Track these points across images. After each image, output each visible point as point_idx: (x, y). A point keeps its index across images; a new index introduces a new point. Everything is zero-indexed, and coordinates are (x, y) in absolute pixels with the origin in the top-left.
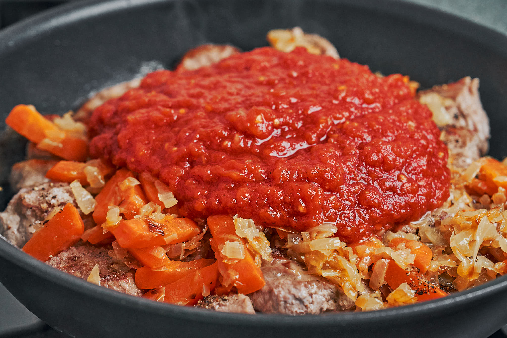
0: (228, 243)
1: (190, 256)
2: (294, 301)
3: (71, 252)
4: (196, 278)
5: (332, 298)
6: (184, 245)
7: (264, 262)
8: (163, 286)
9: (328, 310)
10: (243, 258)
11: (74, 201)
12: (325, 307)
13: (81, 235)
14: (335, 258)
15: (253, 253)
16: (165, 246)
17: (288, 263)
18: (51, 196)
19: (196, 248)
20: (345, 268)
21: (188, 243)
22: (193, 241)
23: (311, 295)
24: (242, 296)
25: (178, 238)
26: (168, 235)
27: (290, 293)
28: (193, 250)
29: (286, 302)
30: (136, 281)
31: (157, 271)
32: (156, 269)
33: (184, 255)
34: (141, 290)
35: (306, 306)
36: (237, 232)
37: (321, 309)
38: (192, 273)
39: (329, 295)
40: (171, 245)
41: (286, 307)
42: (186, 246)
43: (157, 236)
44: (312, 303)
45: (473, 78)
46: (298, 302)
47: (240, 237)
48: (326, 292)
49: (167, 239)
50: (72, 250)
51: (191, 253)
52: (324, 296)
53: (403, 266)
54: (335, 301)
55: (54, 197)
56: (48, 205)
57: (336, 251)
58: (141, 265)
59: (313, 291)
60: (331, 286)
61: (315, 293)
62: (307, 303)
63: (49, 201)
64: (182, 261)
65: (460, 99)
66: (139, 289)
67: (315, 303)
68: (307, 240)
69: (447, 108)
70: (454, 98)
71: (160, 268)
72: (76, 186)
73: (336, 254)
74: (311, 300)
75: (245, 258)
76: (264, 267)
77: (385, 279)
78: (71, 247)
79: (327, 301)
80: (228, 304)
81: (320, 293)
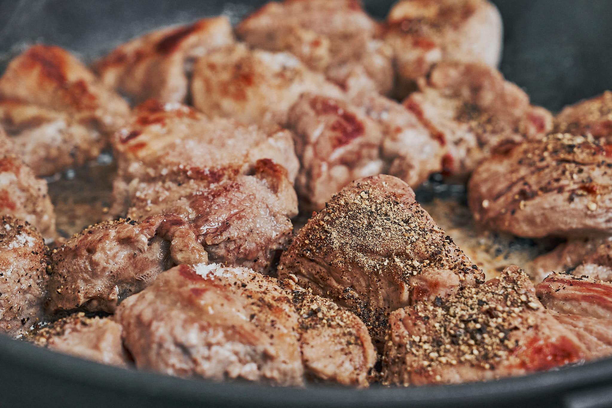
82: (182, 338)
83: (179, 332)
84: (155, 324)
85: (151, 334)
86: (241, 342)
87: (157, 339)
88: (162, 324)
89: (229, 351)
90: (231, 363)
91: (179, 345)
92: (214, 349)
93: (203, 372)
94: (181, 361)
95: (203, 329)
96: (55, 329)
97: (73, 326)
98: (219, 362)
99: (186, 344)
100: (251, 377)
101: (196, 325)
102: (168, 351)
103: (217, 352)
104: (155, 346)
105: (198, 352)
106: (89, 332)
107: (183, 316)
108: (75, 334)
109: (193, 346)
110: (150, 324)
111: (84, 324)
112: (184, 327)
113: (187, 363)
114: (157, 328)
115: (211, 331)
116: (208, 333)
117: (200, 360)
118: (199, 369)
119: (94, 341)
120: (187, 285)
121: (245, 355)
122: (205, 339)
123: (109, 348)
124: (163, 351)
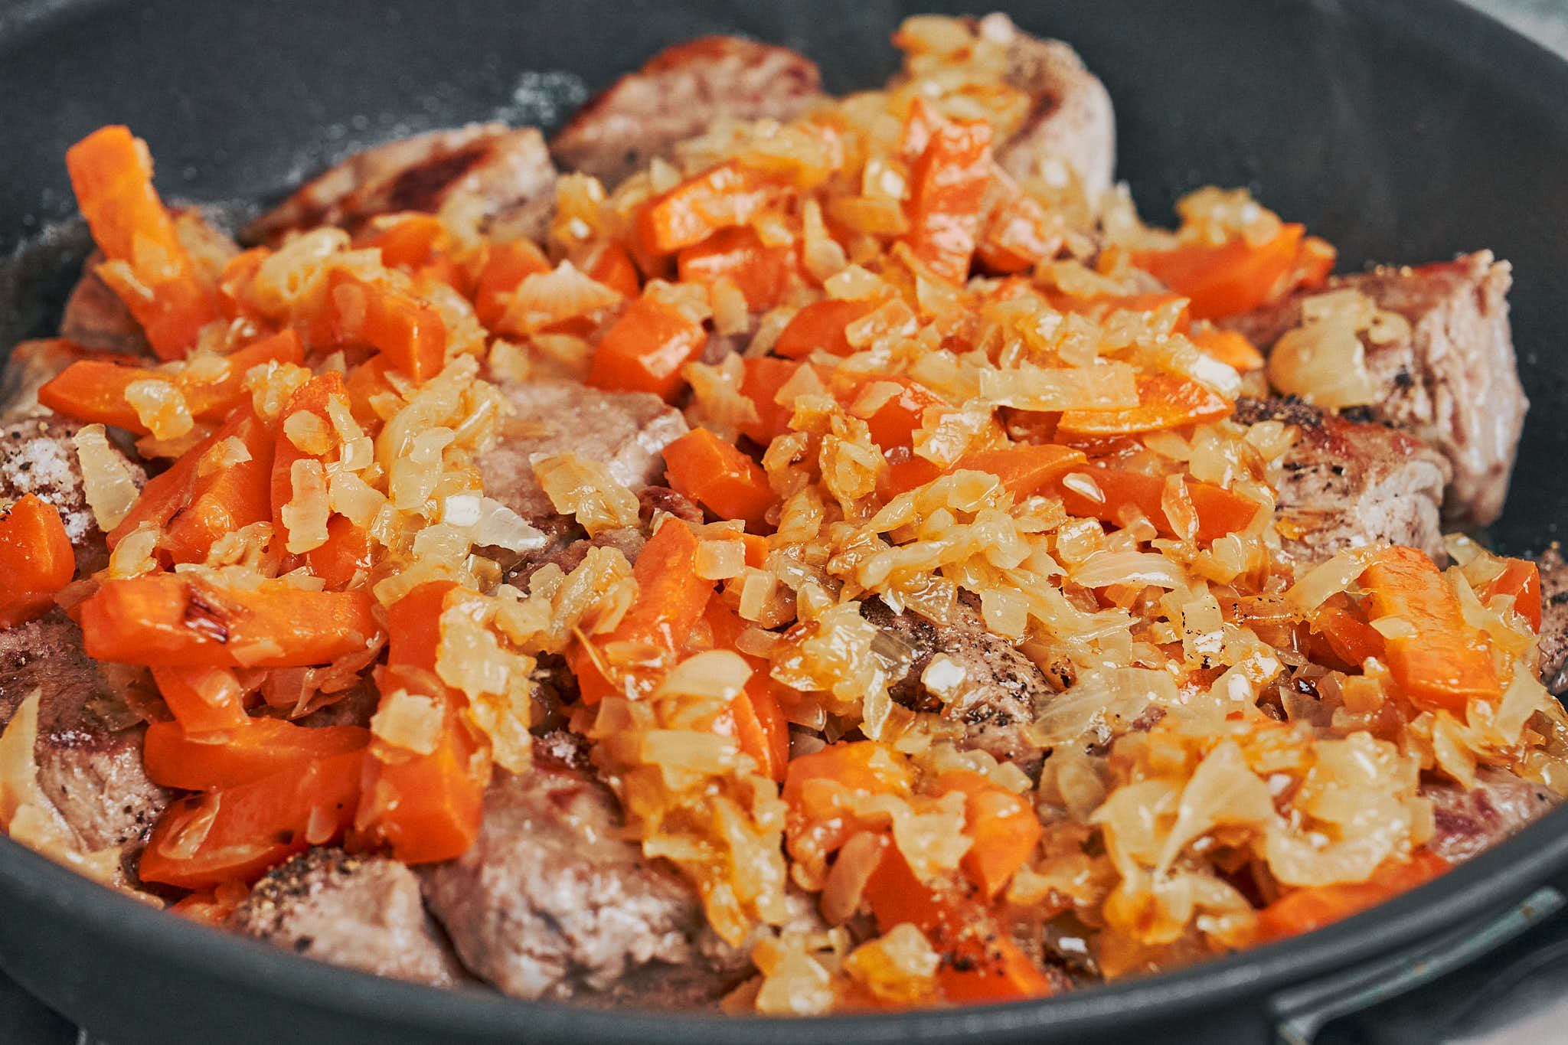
0: (401, 694)
1: (328, 710)
2: (527, 918)
3: (24, 639)
4: (305, 781)
5: (678, 926)
6: (310, 674)
7: (499, 774)
8: (218, 790)
9: (655, 963)
10: (426, 749)
11: (79, 488)
12: (644, 952)
13: (56, 591)
14: (708, 801)
15: (470, 740)
16: (240, 673)
17: (572, 793)
18: (20, 460)
19: (341, 692)
20: (727, 838)
21: (321, 671)
22: (336, 668)
23: (595, 908)
24: (398, 870)
25: (284, 655)
26: (241, 644)
27: (522, 888)
28: (332, 695)
29: (503, 915)
30: (146, 761)
31: (198, 741)
32: (193, 734)
33: (309, 704)
34: (165, 789)
35: (570, 941)
36: (439, 668)
37: (629, 957)
38: (300, 766)
39: (669, 916)
40: (273, 668)
41: (500, 931)
42: (316, 678)
43: (201, 640)
44: (594, 932)
45: (1498, 258)
46: (539, 922)
47: (442, 683)
48: (656, 907)
49: (243, 655)
50: (29, 632)
51: (328, 702)
52: (645, 918)
53: (921, 868)
54: (690, 939)
55: (26, 467)
56: (6, 488)
57: (719, 780)
58: (166, 714)
59: (601, 898)
60: (677, 891)
61: (612, 903)
62: (572, 928)
63: (11, 475)
64: (299, 722)
65: (1433, 321)
66: (157, 786)
67: (605, 937)
68: (645, 724)
69: (1372, 349)
70: (1412, 317)
71: (204, 735)
72: (90, 440)
73: (713, 790)
74: (590, 922)
75: (435, 753)
76: (499, 791)
77: (865, 894)
78: (27, 624)
79: (659, 932)
80: (349, 883)
81: (631, 905)
82: (545, 901)
83: (535, 886)
84: (488, 873)
85: (484, 893)
86: (654, 895)
87: (495, 903)
88: (502, 871)
89: (632, 914)
90: (637, 936)
91: (537, 912)
92: (605, 913)
93: (586, 957)
94: (543, 942)
95: (581, 877)
96: (286, 880)
97: (323, 875)
98: (615, 936)
99: (553, 909)
100: (675, 958)
101: (568, 873)
102: (519, 925)
103: (610, 920)
104: (492, 916)
105: (575, 923)
106: (357, 887)
107: (540, 853)
108: (331, 892)
109: (565, 914)
110: (477, 872)
111: (345, 872)
112: (544, 877)
113: (554, 944)
114: (495, 880)
115: (597, 878)
116: (591, 884)
117: (578, 936)
118: (578, 954)
119: (372, 907)
120: (539, 784)
121: (662, 919)
122: (587, 896)
123: (402, 921)
124: (508, 926)
